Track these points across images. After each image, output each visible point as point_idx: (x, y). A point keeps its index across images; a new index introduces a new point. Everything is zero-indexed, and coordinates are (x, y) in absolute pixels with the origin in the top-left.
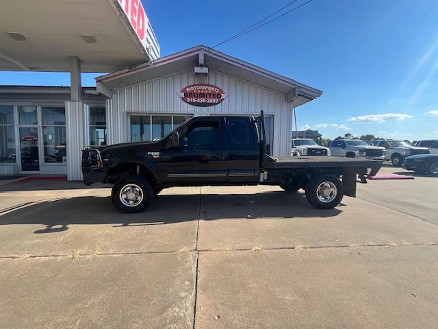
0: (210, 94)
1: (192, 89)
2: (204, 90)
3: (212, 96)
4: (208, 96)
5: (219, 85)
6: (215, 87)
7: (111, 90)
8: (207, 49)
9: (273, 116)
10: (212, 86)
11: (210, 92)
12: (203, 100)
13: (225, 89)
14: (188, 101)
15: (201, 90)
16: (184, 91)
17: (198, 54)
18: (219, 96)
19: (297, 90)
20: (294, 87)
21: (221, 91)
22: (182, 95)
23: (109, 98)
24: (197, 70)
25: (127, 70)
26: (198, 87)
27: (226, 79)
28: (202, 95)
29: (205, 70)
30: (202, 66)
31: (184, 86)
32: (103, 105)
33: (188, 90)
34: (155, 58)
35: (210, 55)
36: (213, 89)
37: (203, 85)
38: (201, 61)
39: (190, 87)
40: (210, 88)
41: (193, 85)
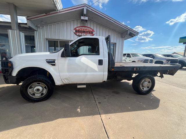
0: (88, 32)
1: (79, 28)
2: (85, 29)
3: (89, 32)
4: (87, 32)
5: (92, 28)
6: (90, 28)
7: (37, 26)
8: (88, 6)
9: (116, 43)
10: (89, 28)
11: (88, 30)
13: (95, 30)
14: (77, 34)
15: (84, 29)
16: (75, 29)
17: (83, 9)
18: (92, 33)
19: (129, 31)
20: (127, 30)
21: (93, 31)
22: (74, 31)
23: (36, 31)
24: (82, 18)
25: (44, 14)
26: (82, 28)
27: (95, 25)
28: (84, 32)
29: (87, 18)
30: (85, 15)
31: (75, 27)
32: (32, 34)
33: (77, 29)
34: (60, 9)
35: (90, 9)
36: (89, 29)
37: (85, 27)
38: (85, 12)
39: (78, 27)
40: (88, 29)
41: (79, 27)
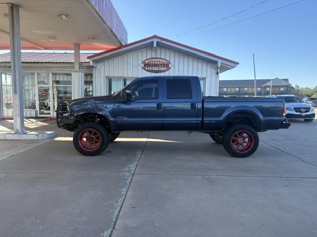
0: (161, 65)
1: (149, 61)
5: (168, 58)
6: (165, 59)
9: (205, 78)
10: (163, 59)
11: (161, 63)
12: (157, 69)
14: (147, 69)
16: (143, 62)
17: (153, 41)
21: (169, 62)
22: (143, 65)
23: (95, 68)
26: (153, 60)
28: (156, 65)
31: (144, 59)
33: (147, 62)
36: (163, 61)
37: (157, 58)
38: (155, 45)
39: (148, 59)
40: (161, 60)
41: (150, 59)
